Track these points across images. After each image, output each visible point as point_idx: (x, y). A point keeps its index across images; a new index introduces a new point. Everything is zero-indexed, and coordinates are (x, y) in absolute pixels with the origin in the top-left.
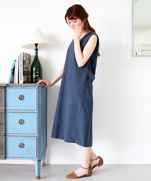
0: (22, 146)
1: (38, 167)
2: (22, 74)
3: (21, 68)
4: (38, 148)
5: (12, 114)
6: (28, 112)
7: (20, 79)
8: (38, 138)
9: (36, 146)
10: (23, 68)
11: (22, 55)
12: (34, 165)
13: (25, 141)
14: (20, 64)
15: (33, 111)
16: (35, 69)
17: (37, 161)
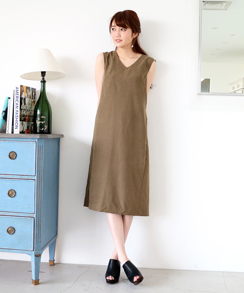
0: (11, 231)
1: (35, 265)
2: (19, 119)
3: (17, 109)
4: (37, 236)
7: (14, 127)
8: (36, 220)
9: (33, 232)
10: (21, 109)
11: (19, 89)
13: (17, 224)
14: (15, 104)
15: (30, 178)
16: (40, 112)
17: (34, 256)
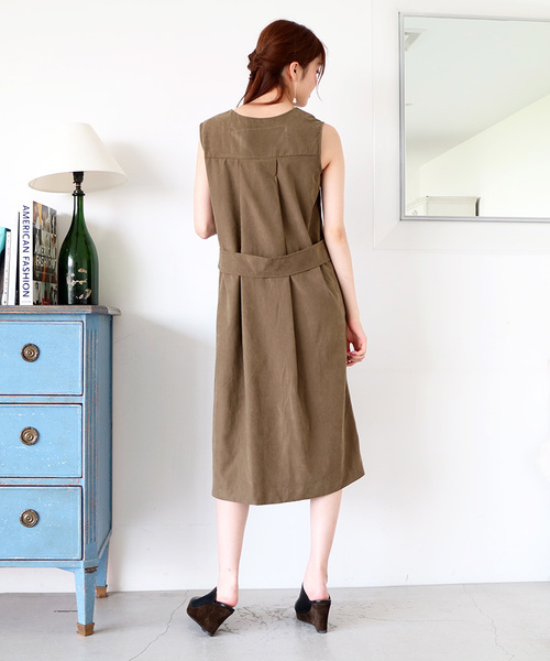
0: (30, 519)
1: (86, 591)
2: (30, 276)
3: (27, 255)
4: (88, 528)
7: (21, 294)
8: (86, 492)
9: (80, 519)
10: (34, 255)
11: (31, 210)
12: (73, 596)
13: (43, 504)
14: (22, 243)
15: (71, 400)
16: (74, 259)
17: (83, 570)
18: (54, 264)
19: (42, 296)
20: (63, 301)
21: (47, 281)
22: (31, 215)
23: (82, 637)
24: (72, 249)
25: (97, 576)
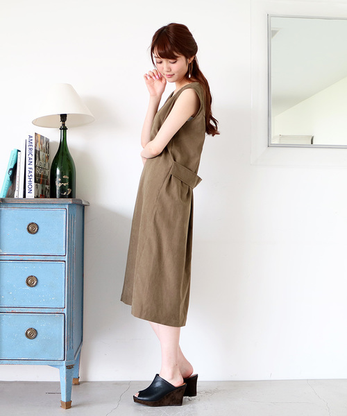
0: (32, 334)
1: (67, 381)
2: (33, 180)
3: (31, 167)
4: (68, 340)
5: (10, 264)
6: (47, 259)
7: (27, 191)
8: (67, 317)
9: (63, 335)
10: (35, 167)
11: (33, 138)
12: (58, 383)
13: (40, 324)
14: (27, 159)
15: (58, 258)
16: (61, 170)
17: (65, 367)
18: (48, 173)
19: (40, 193)
20: (53, 195)
21: (43, 183)
22: (33, 142)
23: (64, 410)
24: (59, 164)
25: (74, 370)
